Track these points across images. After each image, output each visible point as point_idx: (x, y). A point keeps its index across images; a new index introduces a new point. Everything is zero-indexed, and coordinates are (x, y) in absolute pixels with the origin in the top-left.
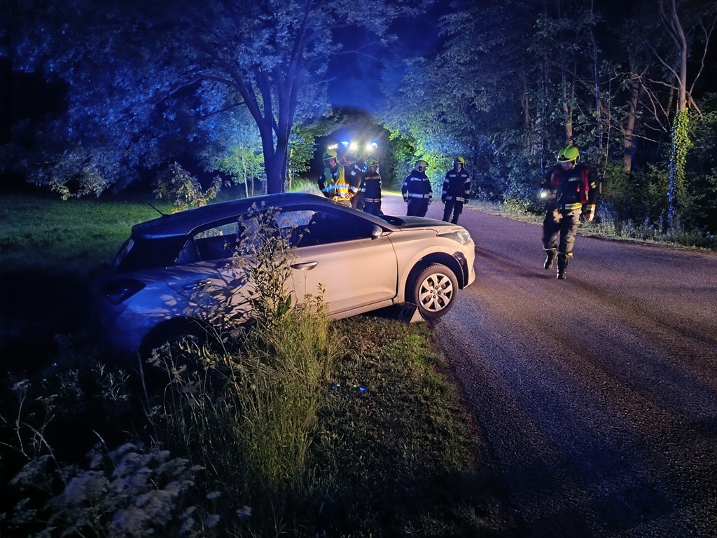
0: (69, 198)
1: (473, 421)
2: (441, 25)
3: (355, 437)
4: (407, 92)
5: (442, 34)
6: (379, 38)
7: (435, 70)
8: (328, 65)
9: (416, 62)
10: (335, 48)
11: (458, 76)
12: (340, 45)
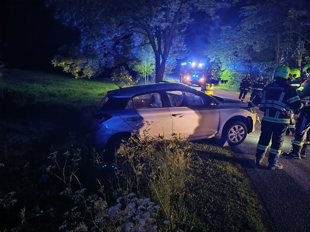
0: (78, 78)
1: (258, 198)
2: (241, 11)
3: (203, 197)
4: (221, 41)
5: (241, 16)
6: (211, 17)
7: (235, 32)
8: (187, 28)
9: (227, 28)
10: (191, 21)
11: (246, 35)
12: (193, 20)
